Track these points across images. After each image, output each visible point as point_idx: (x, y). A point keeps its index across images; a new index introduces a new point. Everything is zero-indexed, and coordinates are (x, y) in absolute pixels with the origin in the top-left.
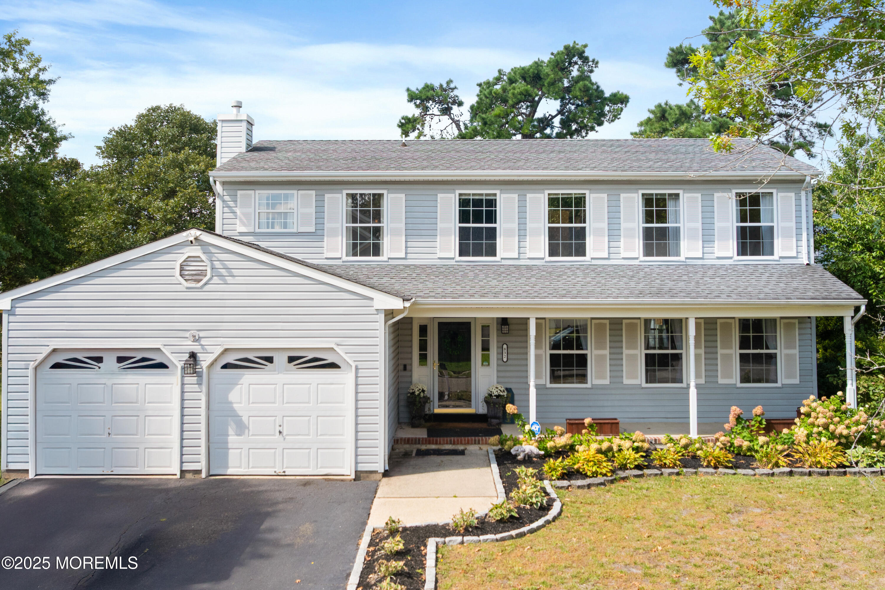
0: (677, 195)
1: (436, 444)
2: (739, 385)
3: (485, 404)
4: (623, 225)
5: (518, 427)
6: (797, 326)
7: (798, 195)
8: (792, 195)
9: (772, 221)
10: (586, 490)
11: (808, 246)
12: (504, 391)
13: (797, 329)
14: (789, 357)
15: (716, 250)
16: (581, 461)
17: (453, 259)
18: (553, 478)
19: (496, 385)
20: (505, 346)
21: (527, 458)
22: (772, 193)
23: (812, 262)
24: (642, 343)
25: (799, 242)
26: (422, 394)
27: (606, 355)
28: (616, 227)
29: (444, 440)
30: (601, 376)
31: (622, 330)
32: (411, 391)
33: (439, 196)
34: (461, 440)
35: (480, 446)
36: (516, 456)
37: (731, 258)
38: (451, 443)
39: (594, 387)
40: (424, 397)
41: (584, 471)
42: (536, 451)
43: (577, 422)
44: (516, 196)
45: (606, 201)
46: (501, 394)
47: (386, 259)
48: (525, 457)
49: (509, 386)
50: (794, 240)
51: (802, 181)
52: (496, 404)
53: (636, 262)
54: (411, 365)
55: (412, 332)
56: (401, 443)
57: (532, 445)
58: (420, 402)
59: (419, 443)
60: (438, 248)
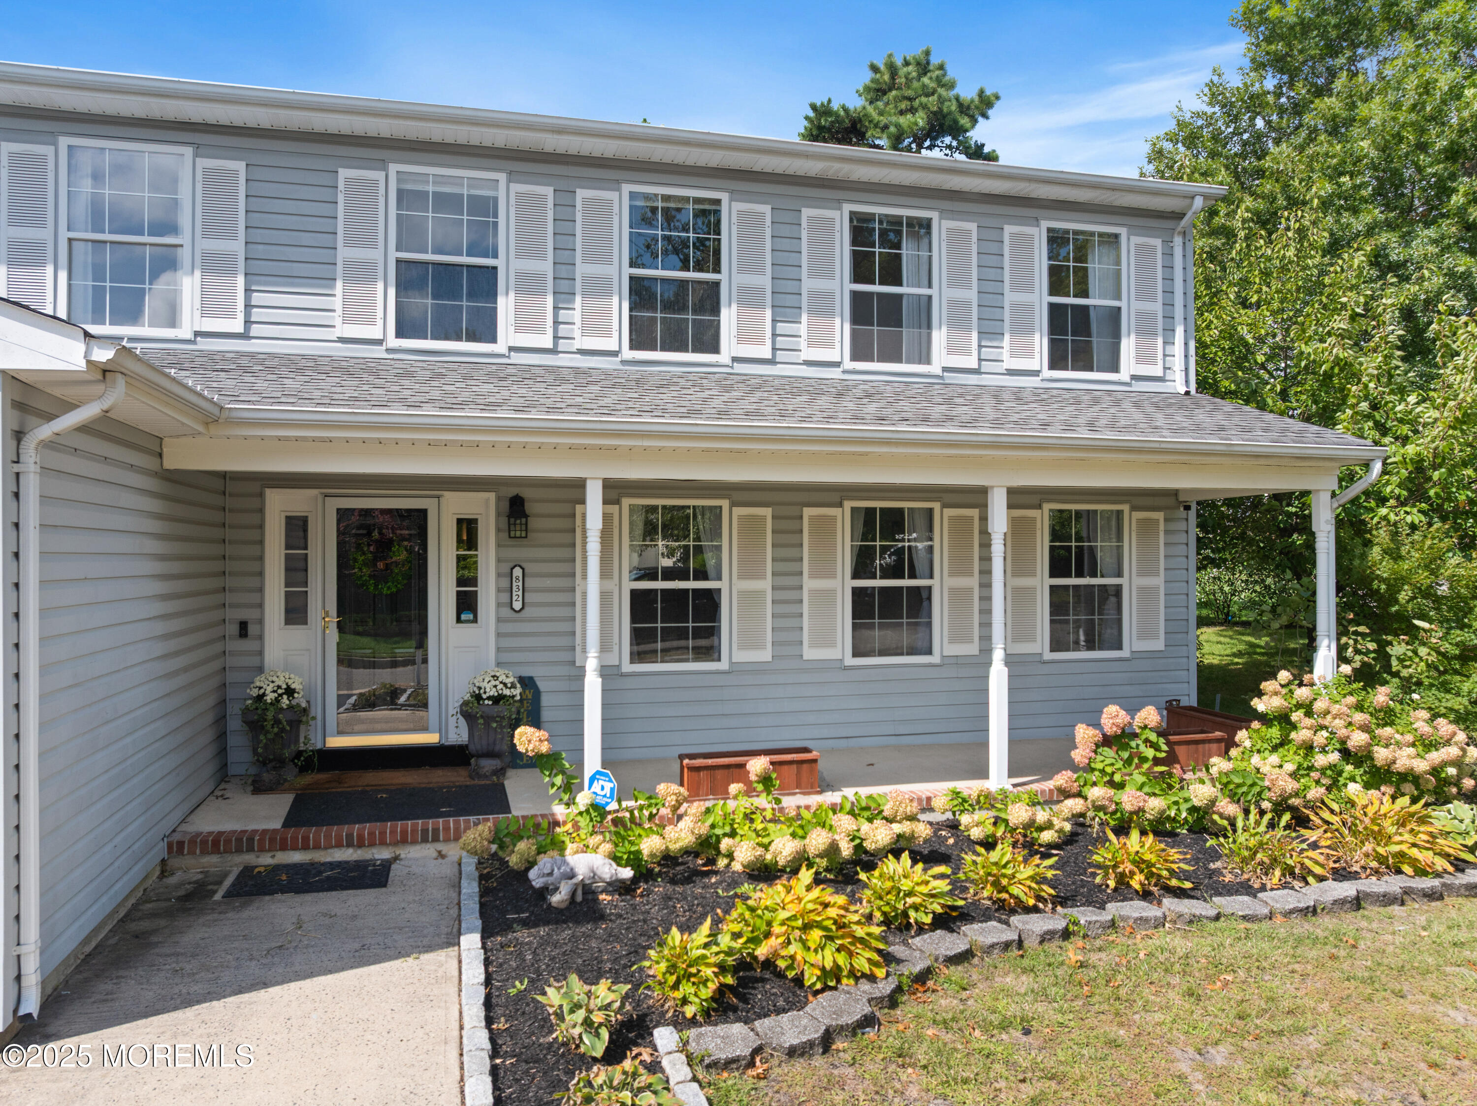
0: (927, 225)
1: (306, 847)
2: (1048, 656)
3: (462, 721)
4: (808, 284)
5: (552, 791)
6: (1162, 527)
7: (1168, 243)
8: (1157, 242)
9: (1118, 297)
10: (819, 1061)
11: (1186, 356)
12: (513, 686)
13: (1162, 534)
14: (1146, 593)
15: (1005, 354)
16: (777, 929)
17: (379, 342)
18: (689, 1011)
19: (493, 670)
20: (518, 572)
21: (579, 898)
22: (1116, 236)
23: (1193, 388)
24: (845, 560)
25: (1168, 347)
26: (285, 701)
27: (763, 593)
28: (790, 286)
29: (328, 836)
30: (754, 644)
31: (801, 531)
32: (255, 693)
33: (344, 173)
34: (383, 833)
35: (440, 846)
36: (544, 892)
37: (1036, 373)
38: (350, 845)
39: (736, 669)
40: (291, 707)
41: (790, 967)
42: (608, 870)
43: (710, 762)
44: (548, 191)
45: (768, 222)
46: (507, 692)
47: (189, 336)
48: (573, 894)
49: (526, 672)
50: (1160, 341)
51: (1179, 216)
52: (493, 719)
53: (834, 373)
54: (261, 622)
55: (263, 535)
56: (192, 852)
57: (595, 849)
58: (277, 722)
59: (250, 849)
60: (339, 311)
